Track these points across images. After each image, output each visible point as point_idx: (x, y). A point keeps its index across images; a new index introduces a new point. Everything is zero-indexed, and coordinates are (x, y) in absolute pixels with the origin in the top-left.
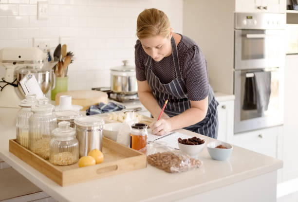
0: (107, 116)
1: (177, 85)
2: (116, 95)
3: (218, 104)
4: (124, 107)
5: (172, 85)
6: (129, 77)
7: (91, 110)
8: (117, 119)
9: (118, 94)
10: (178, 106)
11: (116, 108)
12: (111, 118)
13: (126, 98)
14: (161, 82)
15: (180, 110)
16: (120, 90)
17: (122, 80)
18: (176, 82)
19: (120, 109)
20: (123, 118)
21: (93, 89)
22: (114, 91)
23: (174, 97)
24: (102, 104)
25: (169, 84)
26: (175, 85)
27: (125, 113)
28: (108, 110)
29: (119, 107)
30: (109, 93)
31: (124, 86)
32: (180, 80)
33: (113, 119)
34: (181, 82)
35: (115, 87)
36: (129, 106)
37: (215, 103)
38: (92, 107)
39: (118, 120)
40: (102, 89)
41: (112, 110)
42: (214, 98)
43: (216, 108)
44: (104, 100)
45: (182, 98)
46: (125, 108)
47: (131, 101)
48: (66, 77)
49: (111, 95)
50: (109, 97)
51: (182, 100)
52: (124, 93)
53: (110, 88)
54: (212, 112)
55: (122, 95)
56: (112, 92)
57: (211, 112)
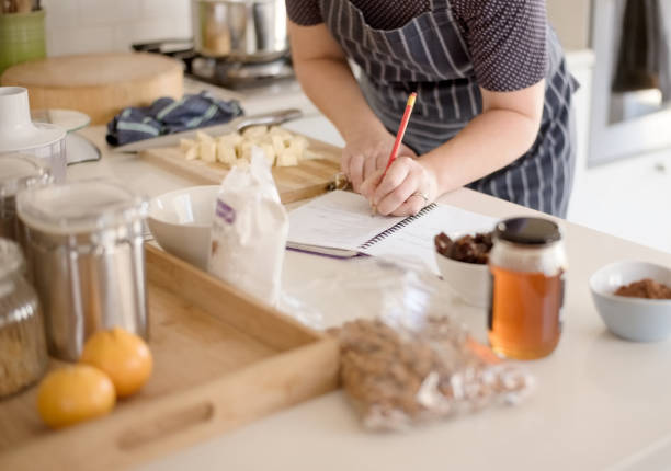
0: (176, 145)
1: (431, 38)
2: (211, 64)
3: (576, 85)
4: (236, 111)
5: (412, 34)
6: (255, 6)
7: (122, 126)
8: (213, 158)
9: (220, 61)
10: (433, 100)
11: (211, 112)
12: (191, 155)
13: (245, 73)
14: (367, 23)
15: (441, 115)
16: (223, 48)
17: (229, 15)
18: (426, 24)
19: (224, 116)
20: (237, 153)
21: (138, 48)
22: (207, 52)
23: (419, 75)
24: (164, 102)
25: (400, 30)
26: (421, 34)
27: (242, 131)
28: (183, 120)
29: (220, 110)
30: (188, 60)
31: (236, 34)
32: (442, 18)
33: (198, 158)
34: (446, 27)
35: (207, 38)
36: (256, 106)
37: (566, 81)
38: (126, 114)
39: (218, 161)
40: (167, 48)
41: (195, 122)
42: (562, 67)
43: (568, 98)
44: (171, 85)
45: (445, 78)
46: (241, 113)
47: (265, 82)
48: (37, 14)
49: (197, 64)
50: (189, 72)
51: (444, 85)
52: (236, 59)
53: (192, 40)
54: (555, 115)
55: (231, 64)
56: (198, 56)
57: (551, 116)
